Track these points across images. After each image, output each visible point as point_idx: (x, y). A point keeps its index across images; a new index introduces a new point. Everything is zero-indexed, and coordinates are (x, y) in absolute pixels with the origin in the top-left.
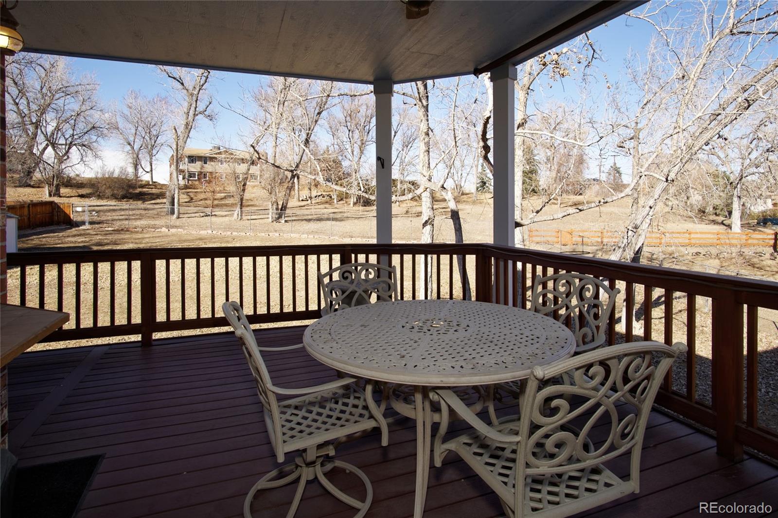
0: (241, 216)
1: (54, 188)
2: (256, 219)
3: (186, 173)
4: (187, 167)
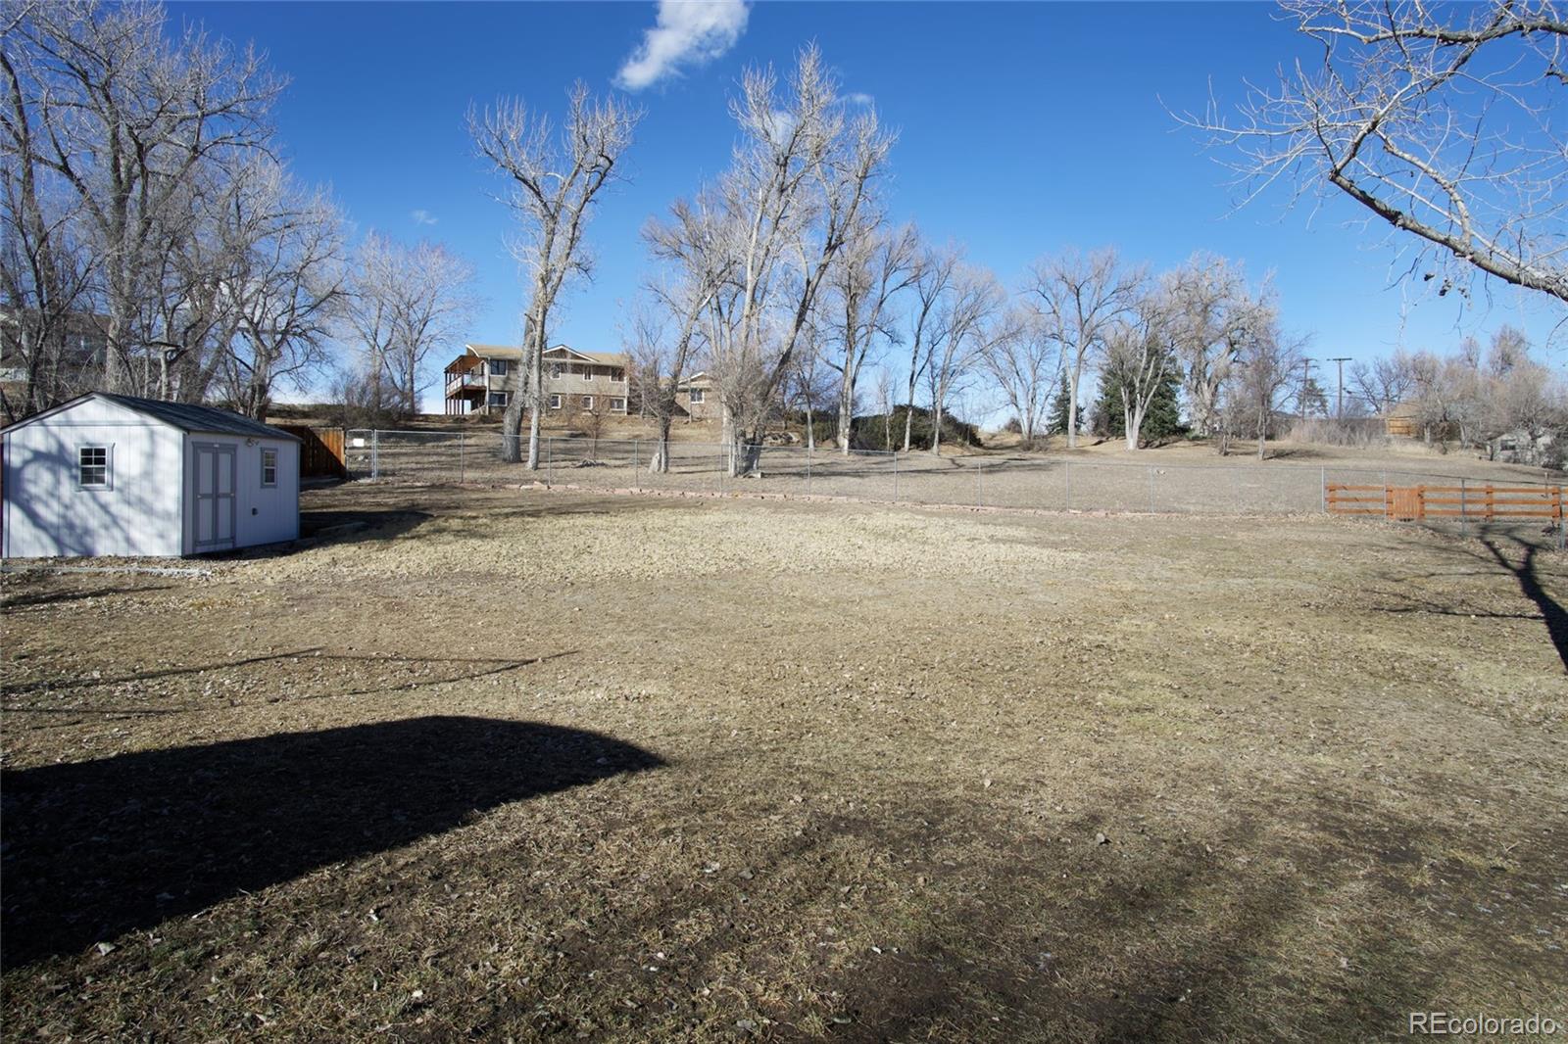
0: (667, 466)
2: (693, 473)
3: (487, 393)
4: (487, 381)
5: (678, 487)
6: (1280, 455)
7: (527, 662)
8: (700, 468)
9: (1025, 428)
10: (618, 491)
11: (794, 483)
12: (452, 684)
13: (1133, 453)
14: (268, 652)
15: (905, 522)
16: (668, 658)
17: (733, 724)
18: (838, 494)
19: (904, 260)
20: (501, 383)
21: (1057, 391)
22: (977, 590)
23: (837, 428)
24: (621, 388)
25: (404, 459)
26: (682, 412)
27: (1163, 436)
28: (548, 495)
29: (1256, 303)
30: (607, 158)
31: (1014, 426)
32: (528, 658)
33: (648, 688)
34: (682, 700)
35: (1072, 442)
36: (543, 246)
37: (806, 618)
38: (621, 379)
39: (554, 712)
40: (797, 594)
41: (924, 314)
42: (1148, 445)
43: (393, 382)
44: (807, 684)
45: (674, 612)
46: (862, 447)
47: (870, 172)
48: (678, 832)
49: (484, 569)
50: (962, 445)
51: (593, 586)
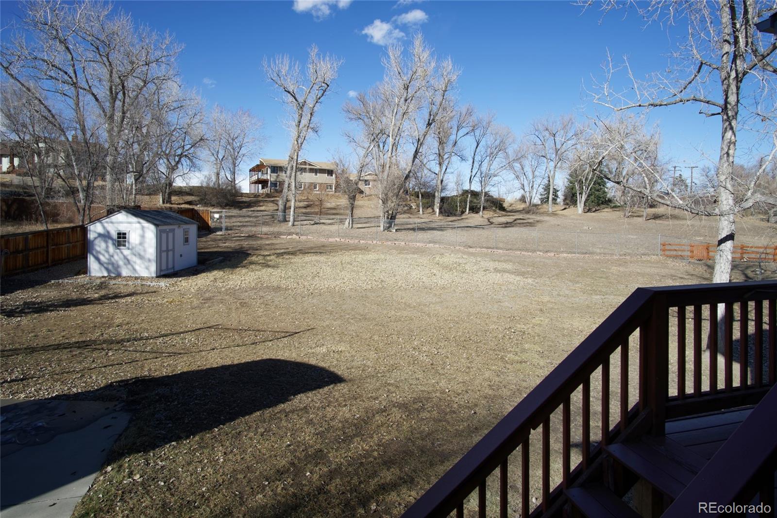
0: (352, 224)
1: (167, 196)
2: (364, 228)
3: (269, 182)
4: (269, 176)
5: (357, 237)
6: (656, 217)
7: (297, 333)
8: (367, 225)
9: (528, 200)
10: (330, 240)
11: (411, 235)
12: (272, 342)
13: (580, 215)
14: (202, 326)
15: (457, 260)
16: (349, 333)
17: (371, 365)
18: (430, 242)
19: (465, 123)
20: (275, 177)
21: (546, 181)
22: (480, 300)
23: (434, 202)
24: (332, 180)
25: (234, 220)
26: (361, 192)
27: (599, 205)
28: (299, 242)
29: (649, 138)
30: (326, 84)
31: (523, 199)
32: (297, 331)
33: (341, 348)
34: (354, 353)
35: (550, 210)
36: (297, 122)
37: (405, 313)
38: (332, 176)
39: (309, 357)
40: (403, 301)
41: (477, 148)
42: (589, 210)
43: (227, 178)
44: (400, 347)
45: (353, 309)
46: (445, 212)
47: (448, 89)
48: (348, 405)
49: (275, 284)
50: (495, 211)
51: (320, 295)
